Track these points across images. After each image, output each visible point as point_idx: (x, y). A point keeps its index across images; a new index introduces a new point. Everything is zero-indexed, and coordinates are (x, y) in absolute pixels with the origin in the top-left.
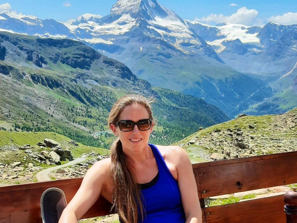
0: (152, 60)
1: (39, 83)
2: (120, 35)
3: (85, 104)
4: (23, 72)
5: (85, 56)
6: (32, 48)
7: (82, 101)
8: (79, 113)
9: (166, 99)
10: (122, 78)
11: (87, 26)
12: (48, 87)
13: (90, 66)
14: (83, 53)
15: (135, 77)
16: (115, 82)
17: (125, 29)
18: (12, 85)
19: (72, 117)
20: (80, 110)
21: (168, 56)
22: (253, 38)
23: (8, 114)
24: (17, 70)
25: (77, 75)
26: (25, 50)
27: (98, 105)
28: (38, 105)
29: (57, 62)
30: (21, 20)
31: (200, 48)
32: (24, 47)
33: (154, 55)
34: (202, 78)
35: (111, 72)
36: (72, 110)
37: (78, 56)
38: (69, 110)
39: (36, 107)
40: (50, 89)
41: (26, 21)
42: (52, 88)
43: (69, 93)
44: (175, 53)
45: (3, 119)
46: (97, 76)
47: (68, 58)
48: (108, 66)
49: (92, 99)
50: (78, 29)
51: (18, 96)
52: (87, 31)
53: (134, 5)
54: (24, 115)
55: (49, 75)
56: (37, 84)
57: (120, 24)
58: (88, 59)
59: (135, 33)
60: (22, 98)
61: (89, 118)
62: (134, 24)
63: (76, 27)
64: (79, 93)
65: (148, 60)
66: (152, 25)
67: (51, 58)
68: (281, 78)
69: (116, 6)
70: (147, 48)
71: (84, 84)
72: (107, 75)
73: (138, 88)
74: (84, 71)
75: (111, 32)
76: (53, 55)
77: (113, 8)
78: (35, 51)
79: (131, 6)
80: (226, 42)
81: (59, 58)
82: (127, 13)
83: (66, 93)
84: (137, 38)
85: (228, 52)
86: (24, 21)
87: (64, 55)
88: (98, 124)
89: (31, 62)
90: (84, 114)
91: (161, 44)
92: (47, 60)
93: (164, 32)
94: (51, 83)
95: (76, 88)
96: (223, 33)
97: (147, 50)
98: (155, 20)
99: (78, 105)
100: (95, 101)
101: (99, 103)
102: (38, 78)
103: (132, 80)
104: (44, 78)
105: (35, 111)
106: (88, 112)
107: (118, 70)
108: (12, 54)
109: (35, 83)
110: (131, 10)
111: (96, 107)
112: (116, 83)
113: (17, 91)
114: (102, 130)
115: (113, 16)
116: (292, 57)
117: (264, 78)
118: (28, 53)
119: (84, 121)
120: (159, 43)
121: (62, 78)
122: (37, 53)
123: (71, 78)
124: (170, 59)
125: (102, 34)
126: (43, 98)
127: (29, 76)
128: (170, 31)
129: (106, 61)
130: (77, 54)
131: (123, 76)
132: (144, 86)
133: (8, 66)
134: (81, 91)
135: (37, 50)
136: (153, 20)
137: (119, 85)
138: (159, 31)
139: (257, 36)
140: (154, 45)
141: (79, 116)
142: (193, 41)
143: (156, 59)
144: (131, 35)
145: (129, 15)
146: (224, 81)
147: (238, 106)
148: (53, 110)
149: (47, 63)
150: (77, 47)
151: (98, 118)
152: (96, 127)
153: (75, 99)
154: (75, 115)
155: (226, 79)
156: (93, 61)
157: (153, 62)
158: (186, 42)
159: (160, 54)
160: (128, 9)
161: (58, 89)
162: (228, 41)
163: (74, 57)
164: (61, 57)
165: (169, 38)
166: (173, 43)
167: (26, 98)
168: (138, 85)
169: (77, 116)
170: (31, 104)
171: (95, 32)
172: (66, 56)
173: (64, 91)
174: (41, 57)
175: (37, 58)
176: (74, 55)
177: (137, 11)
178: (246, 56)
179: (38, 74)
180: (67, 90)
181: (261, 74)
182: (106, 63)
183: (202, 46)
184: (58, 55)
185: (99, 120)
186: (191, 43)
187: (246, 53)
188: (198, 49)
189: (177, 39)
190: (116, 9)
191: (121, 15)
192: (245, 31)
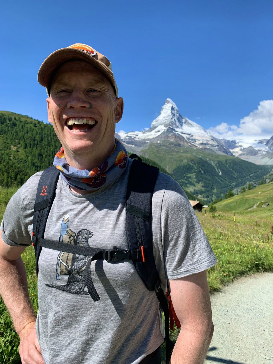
2: (153, 138)
11: (133, 134)
17: (158, 134)
21: (178, 145)
50: (127, 136)
52: (133, 137)
53: (167, 119)
57: (155, 132)
62: (164, 130)
63: (126, 135)
69: (155, 121)
75: (148, 137)
79: (165, 120)
82: (162, 125)
85: (244, 154)
93: (188, 136)
96: (240, 144)
98: (182, 129)
110: (165, 122)
115: (152, 128)
128: (192, 136)
136: (180, 129)
145: (163, 126)
147: (234, 184)
155: (226, 160)
158: (204, 142)
160: (163, 122)
162: (243, 148)
165: (191, 140)
166: (194, 143)
171: (138, 138)
177: (169, 122)
178: (257, 157)
183: (218, 146)
186: (209, 143)
187: (257, 154)
188: (214, 147)
189: (197, 141)
190: (155, 123)
191: (157, 127)
192: (257, 142)
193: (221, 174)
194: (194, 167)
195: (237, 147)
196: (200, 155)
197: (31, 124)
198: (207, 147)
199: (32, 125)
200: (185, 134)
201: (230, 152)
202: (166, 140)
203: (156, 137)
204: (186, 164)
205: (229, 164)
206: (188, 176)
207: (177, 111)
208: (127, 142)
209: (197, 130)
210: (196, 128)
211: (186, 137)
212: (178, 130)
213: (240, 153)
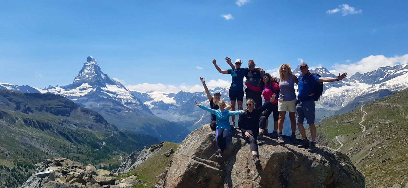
0: (107, 113)
1: (30, 126)
2: (81, 97)
3: (73, 142)
4: (16, 117)
5: (65, 107)
6: (21, 100)
7: (70, 140)
8: (70, 150)
9: (130, 138)
10: (96, 123)
11: (55, 91)
12: (39, 129)
13: (70, 114)
14: (64, 104)
15: (106, 122)
16: (91, 126)
17: (85, 93)
18: (7, 127)
19: (65, 154)
20: (71, 147)
21: (119, 110)
22: (171, 101)
23: (7, 153)
24: (10, 115)
25: (63, 120)
26: (14, 101)
27: (84, 143)
28: (33, 144)
29: (41, 111)
30: (2, 86)
31: (139, 106)
32: (13, 99)
33: (109, 109)
34: (145, 125)
35: (87, 118)
36: (64, 148)
37: (61, 107)
38: (61, 148)
39: (31, 147)
40: (41, 131)
41: (6, 87)
42: (43, 130)
43: (58, 133)
44: (123, 108)
45: (3, 158)
46: (76, 122)
47: (51, 108)
48: (84, 114)
49: (78, 138)
51: (14, 137)
52: (55, 94)
54: (21, 154)
55: (40, 119)
56: (29, 126)
57: (80, 89)
58: (68, 109)
59: (93, 95)
60: (17, 139)
61: (80, 154)
62: (91, 89)
64: (67, 133)
65: (105, 113)
66: (105, 90)
67: (37, 108)
68: (194, 124)
69: (78, 78)
70: (103, 105)
71: (69, 127)
72: (85, 121)
73: (109, 130)
74: (65, 118)
75: (73, 95)
76: (38, 106)
77: (76, 78)
78: (23, 102)
80: (154, 102)
81: (43, 107)
82: (86, 82)
83: (56, 134)
84: (94, 99)
85: (157, 108)
86: (4, 87)
87: (48, 105)
88: (89, 159)
89: (19, 111)
90: (75, 151)
91: (113, 102)
92: (33, 109)
94: (42, 126)
95: (64, 130)
96: (152, 97)
97: (102, 106)
98: (107, 88)
99: (68, 143)
100: (81, 140)
101: (84, 141)
102: (30, 121)
103: (105, 124)
104: (36, 122)
105: (31, 150)
106: (78, 149)
107: (93, 117)
108: (2, 104)
109: (27, 126)
110: (90, 80)
111: (82, 145)
112: (93, 127)
113: (12, 132)
114: (94, 164)
115: (75, 84)
116: (198, 112)
117: (184, 124)
118: (17, 104)
119: (76, 157)
120: (111, 102)
121: (51, 122)
122: (24, 104)
123: (58, 122)
124: (120, 112)
125: (67, 96)
126: (36, 138)
127: (22, 120)
128: (117, 95)
129: (83, 110)
130: (59, 105)
131: (97, 121)
132: (114, 128)
133: (2, 112)
134: (69, 132)
135: (24, 102)
136: (105, 88)
137: (95, 128)
138: (111, 95)
139: (174, 99)
140: (108, 103)
141: (71, 152)
142: (133, 101)
143: (110, 112)
144: (90, 96)
145: (87, 84)
146: (160, 127)
148: (47, 148)
149: (33, 111)
150: (60, 100)
151: (88, 154)
152: (88, 161)
153: (64, 139)
154: (67, 152)
155: (161, 125)
156: (73, 110)
157: (108, 114)
158: (129, 101)
159: (112, 109)
160: (87, 80)
161: (49, 131)
162: (155, 102)
163: (56, 107)
164: (45, 108)
165: (117, 99)
166: (121, 102)
167: (21, 138)
168: (109, 128)
169: (69, 152)
170: (27, 144)
172: (50, 106)
173: (54, 132)
174: (28, 107)
175: (24, 108)
176: (56, 105)
177: (94, 81)
178: (168, 111)
179: (30, 118)
180: (56, 131)
181: (180, 122)
182: (83, 112)
184: (43, 106)
185: (90, 155)
186: (133, 102)
187: (168, 109)
188: (138, 107)
189: (122, 100)
190: (78, 79)
191: (82, 84)
192: (166, 96)
195: (149, 100)
198: (133, 106)
200: (110, 92)
205: (164, 128)
209: (118, 88)
210: (117, 85)
211: (113, 96)
212: (103, 88)
213: (152, 106)
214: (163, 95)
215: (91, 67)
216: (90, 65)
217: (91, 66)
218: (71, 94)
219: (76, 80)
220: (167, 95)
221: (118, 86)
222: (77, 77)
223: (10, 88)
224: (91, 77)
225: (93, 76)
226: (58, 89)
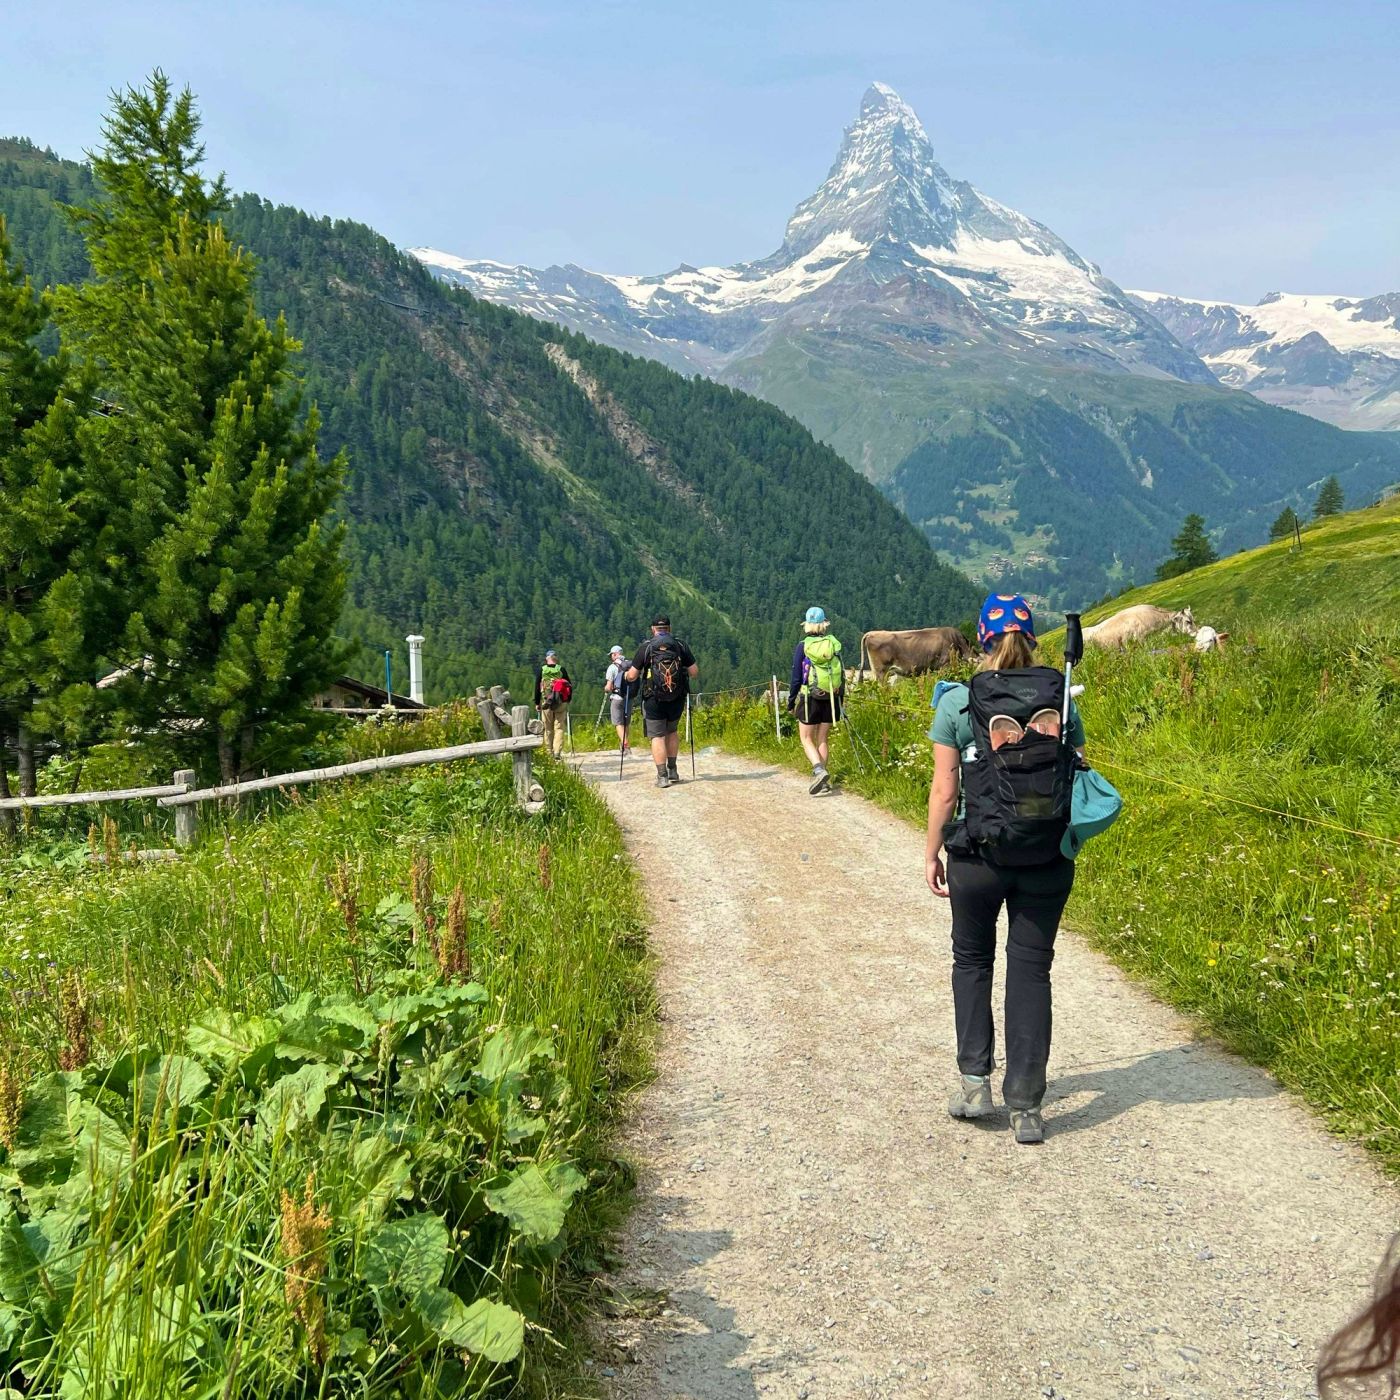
2: (800, 301)
11: (695, 283)
17: (822, 280)
30: (465, 272)
31: (1122, 340)
41: (481, 276)
44: (968, 328)
50: (661, 294)
52: (691, 299)
57: (812, 267)
63: (654, 287)
66: (934, 261)
69: (807, 210)
75: (773, 297)
77: (799, 213)
80: (1269, 350)
82: (841, 228)
85: (1274, 380)
86: (473, 275)
93: (981, 286)
96: (1260, 326)
98: (952, 249)
110: (862, 213)
115: (792, 244)
128: (1006, 286)
136: (943, 248)
138: (960, 283)
142: (1100, 318)
145: (847, 234)
146: (1167, 421)
155: (1181, 410)
158: (1068, 317)
160: (850, 211)
162: (1275, 346)
165: (997, 305)
166: (1014, 322)
171: (719, 304)
177: (879, 213)
178: (1346, 389)
183: (1138, 336)
186: (1092, 320)
187: (1345, 379)
188: (1120, 345)
189: (1030, 310)
190: (807, 217)
191: (820, 238)
192: (1349, 312)
193: (1148, 481)
194: (1006, 445)
195: (1243, 342)
196: (1041, 384)
197: (43, 187)
198: (1086, 341)
199: (42, 195)
200: (962, 273)
201: (1203, 367)
202: (863, 308)
203: (813, 297)
204: (962, 432)
205: (1194, 428)
206: (974, 494)
207: (921, 148)
208: (660, 321)
209: (1029, 255)
210: (1023, 240)
211: (970, 288)
212: (929, 253)
213: (1255, 370)
214: (1333, 308)
215: (879, 143)
216: (871, 135)
217: (877, 137)
218: (763, 296)
219: (797, 221)
220: (1357, 306)
221: (1027, 242)
222: (803, 207)
223: (497, 282)
224: (871, 195)
225: (879, 187)
226: (710, 273)
